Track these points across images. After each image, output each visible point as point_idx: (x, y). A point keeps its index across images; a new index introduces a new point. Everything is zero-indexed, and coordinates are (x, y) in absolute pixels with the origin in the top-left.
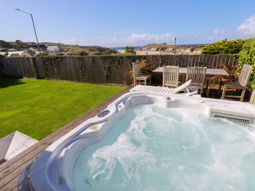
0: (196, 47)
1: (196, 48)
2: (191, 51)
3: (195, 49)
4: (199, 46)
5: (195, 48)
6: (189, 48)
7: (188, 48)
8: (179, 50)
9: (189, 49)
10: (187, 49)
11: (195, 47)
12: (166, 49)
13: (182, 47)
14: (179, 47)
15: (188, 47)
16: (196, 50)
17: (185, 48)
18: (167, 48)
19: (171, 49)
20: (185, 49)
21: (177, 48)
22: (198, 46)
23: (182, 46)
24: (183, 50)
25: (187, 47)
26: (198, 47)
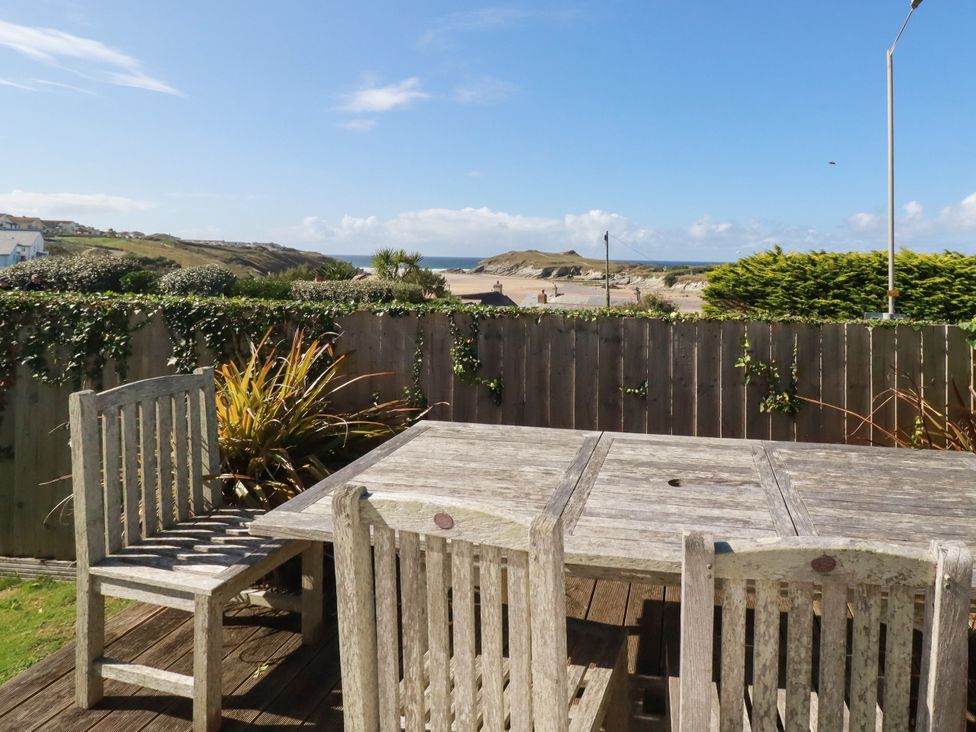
0: (682, 271)
1: (683, 274)
2: (666, 283)
3: (680, 278)
4: (691, 267)
5: (679, 274)
6: (659, 273)
7: (654, 274)
8: (626, 280)
9: (658, 277)
10: (652, 277)
11: (677, 271)
12: (577, 271)
13: (634, 270)
14: (624, 268)
15: (654, 271)
16: (682, 281)
17: (645, 272)
18: (581, 268)
19: (597, 273)
20: (645, 277)
21: (618, 272)
22: (687, 268)
23: (635, 267)
24: (640, 278)
25: (651, 271)
26: (689, 273)
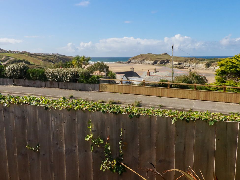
0: (214, 60)
1: (214, 62)
2: (206, 66)
3: (212, 64)
4: (218, 59)
5: (212, 62)
6: (203, 62)
7: (201, 62)
8: (188, 65)
9: (203, 63)
10: (200, 63)
11: (211, 61)
12: (168, 61)
13: (192, 61)
14: (188, 60)
15: (202, 61)
16: (214, 65)
17: (197, 61)
18: (169, 60)
19: (176, 62)
20: (197, 63)
21: (185, 62)
22: (216, 59)
23: (192, 59)
24: (194, 64)
25: (199, 61)
26: (217, 61)
